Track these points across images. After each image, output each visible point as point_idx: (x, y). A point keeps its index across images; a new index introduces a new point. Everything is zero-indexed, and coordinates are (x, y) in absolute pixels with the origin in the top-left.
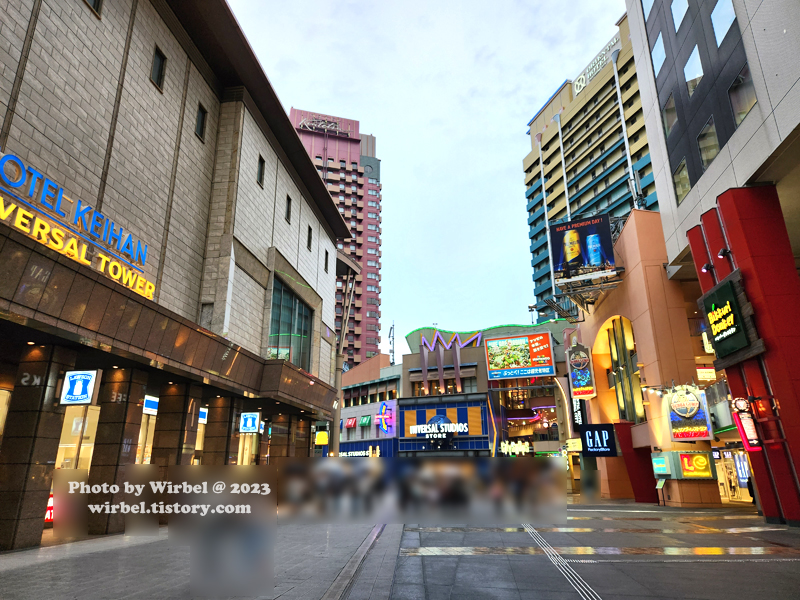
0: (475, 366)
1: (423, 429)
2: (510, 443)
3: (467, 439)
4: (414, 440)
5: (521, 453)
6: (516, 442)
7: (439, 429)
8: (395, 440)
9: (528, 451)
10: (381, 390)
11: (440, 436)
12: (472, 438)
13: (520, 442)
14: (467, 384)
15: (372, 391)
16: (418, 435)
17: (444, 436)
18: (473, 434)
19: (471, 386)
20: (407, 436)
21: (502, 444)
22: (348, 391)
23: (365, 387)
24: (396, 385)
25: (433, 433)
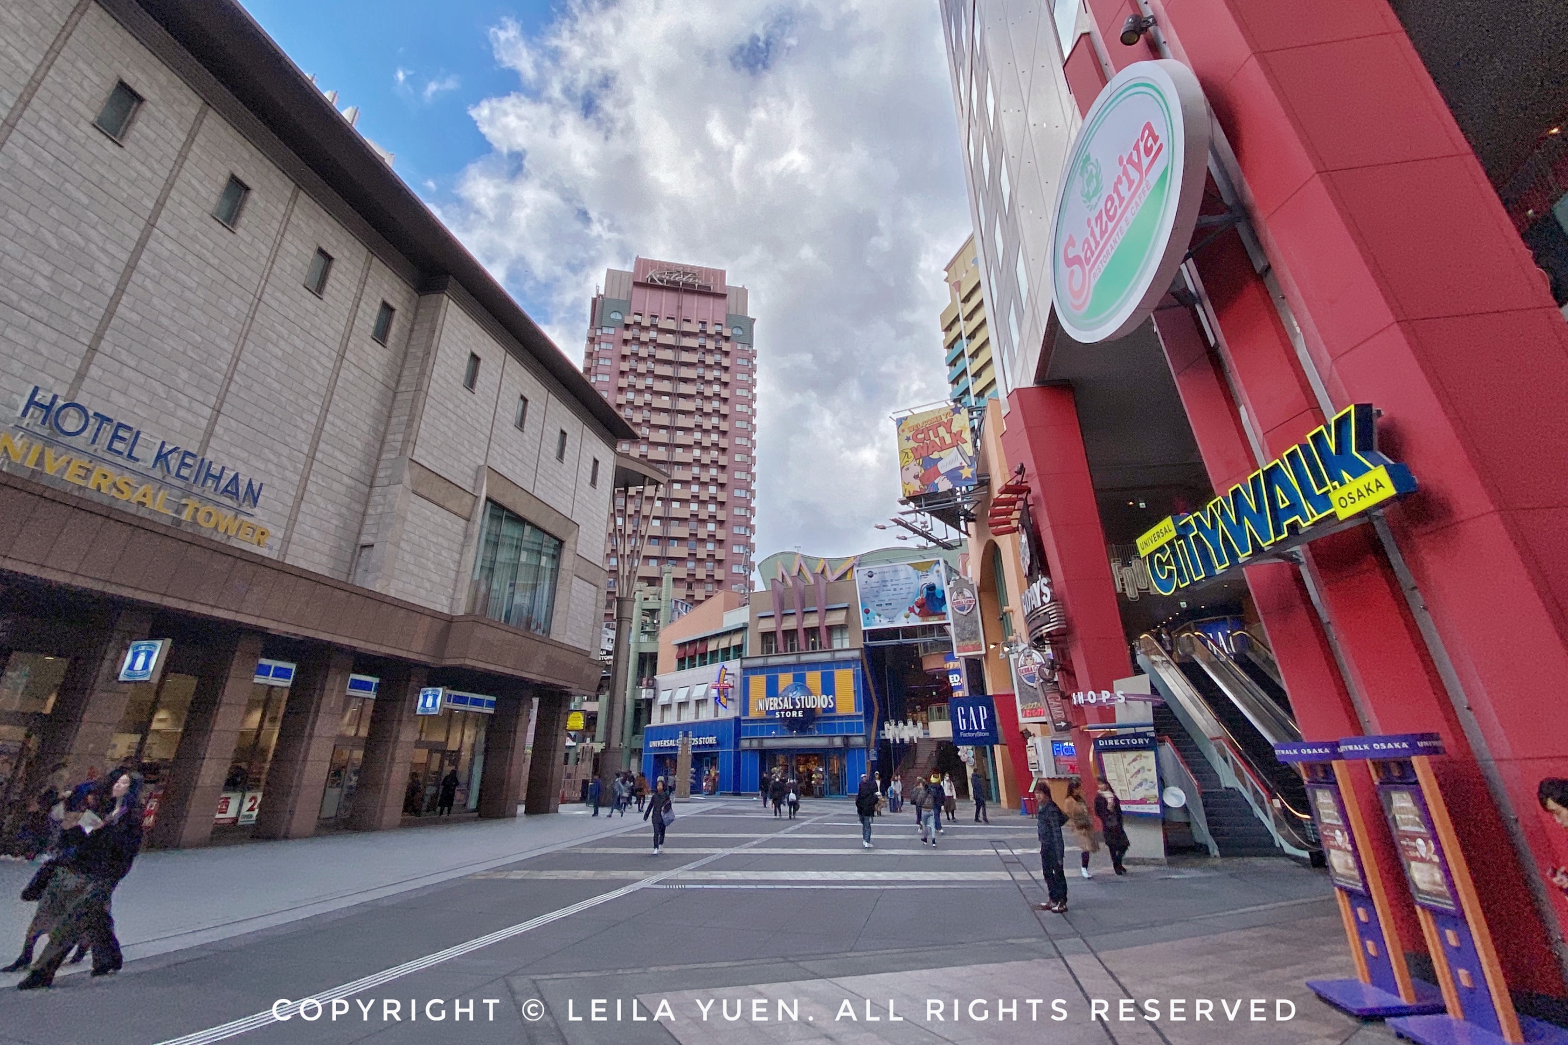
0: (847, 608)
1: (773, 703)
2: (896, 724)
3: (834, 718)
4: (762, 720)
5: (911, 739)
7: (794, 704)
8: (737, 720)
9: (921, 736)
11: (794, 714)
12: (842, 717)
13: (910, 723)
14: (837, 636)
15: (712, 647)
16: (769, 712)
17: (800, 713)
18: (840, 712)
19: (842, 639)
20: (753, 714)
21: (887, 725)
22: (681, 645)
23: (705, 640)
24: (743, 638)
25: (786, 710)
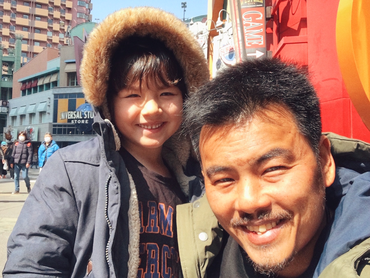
1: (71, 115)
4: (65, 126)
7: (83, 116)
10: (47, 81)
11: (83, 122)
15: (40, 82)
17: (87, 122)
20: (59, 121)
22: (24, 82)
23: (36, 79)
24: (57, 76)
25: (78, 119)
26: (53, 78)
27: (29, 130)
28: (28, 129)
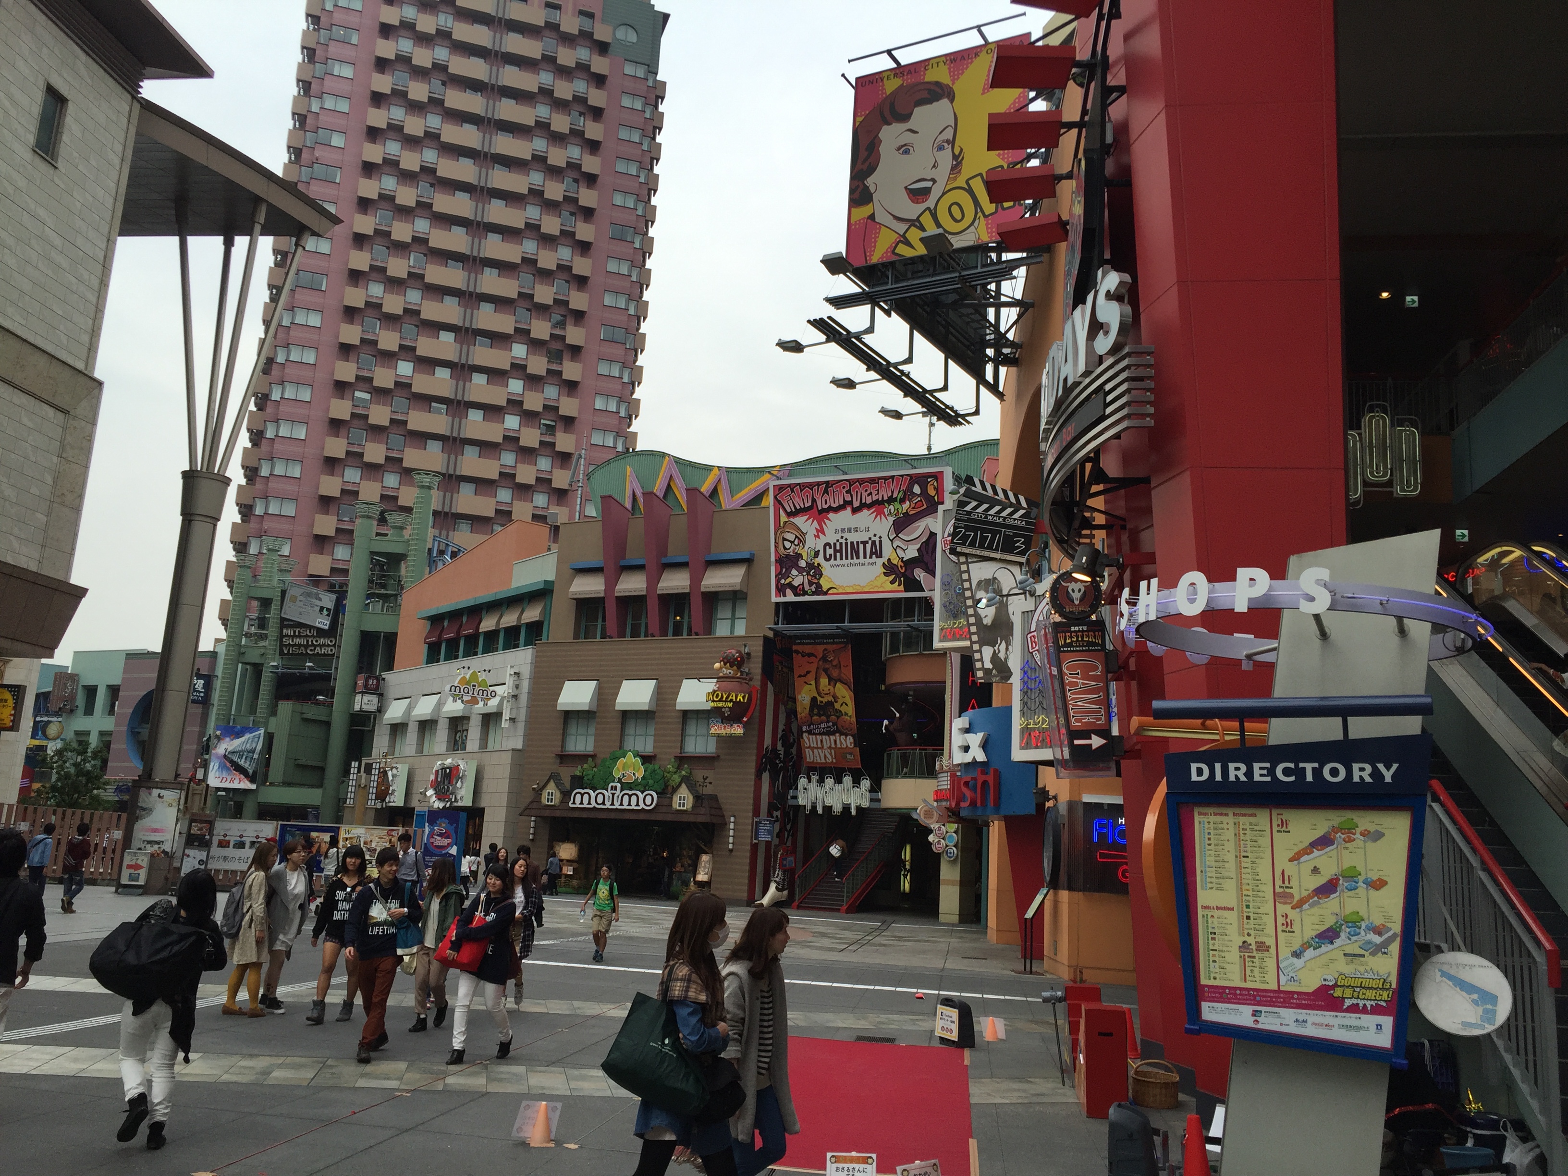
0: (748, 561)
2: (821, 781)
5: (846, 808)
6: (839, 781)
9: (865, 804)
10: (509, 619)
13: (847, 780)
14: (723, 612)
15: (488, 624)
19: (733, 619)
21: (802, 782)
22: (436, 620)
23: (476, 611)
24: (544, 608)
26: (532, 614)
27: (448, 770)
28: (446, 769)
